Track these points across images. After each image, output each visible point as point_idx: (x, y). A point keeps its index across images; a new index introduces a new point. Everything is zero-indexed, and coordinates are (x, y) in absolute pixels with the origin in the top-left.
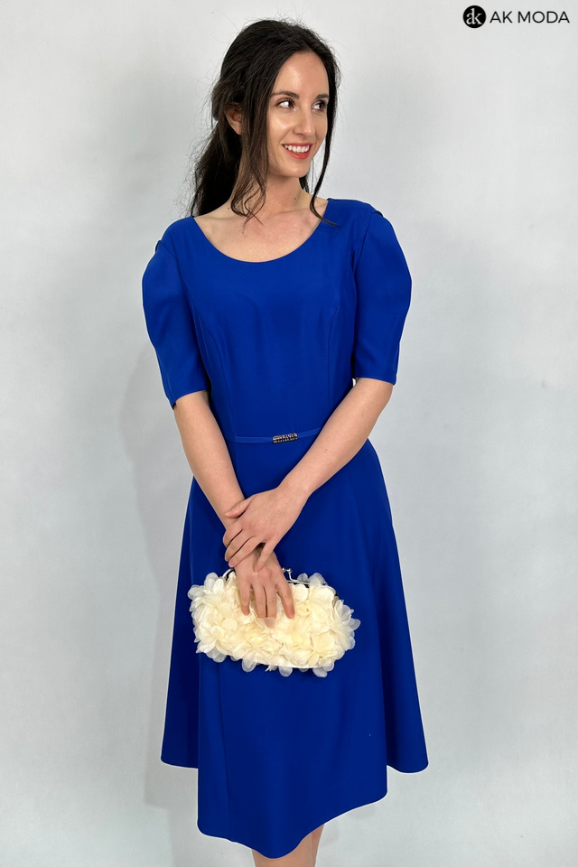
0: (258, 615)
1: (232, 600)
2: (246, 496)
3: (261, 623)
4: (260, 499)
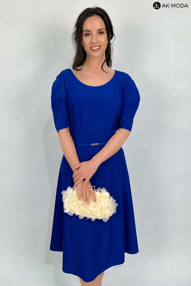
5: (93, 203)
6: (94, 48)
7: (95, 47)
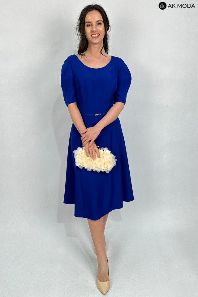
0: (91, 157)
1: (84, 153)
2: (87, 128)
3: (92, 159)
4: (90, 129)
5: (97, 159)
6: (94, 36)
7: (95, 34)
